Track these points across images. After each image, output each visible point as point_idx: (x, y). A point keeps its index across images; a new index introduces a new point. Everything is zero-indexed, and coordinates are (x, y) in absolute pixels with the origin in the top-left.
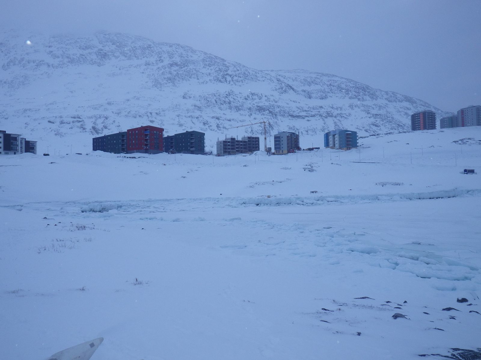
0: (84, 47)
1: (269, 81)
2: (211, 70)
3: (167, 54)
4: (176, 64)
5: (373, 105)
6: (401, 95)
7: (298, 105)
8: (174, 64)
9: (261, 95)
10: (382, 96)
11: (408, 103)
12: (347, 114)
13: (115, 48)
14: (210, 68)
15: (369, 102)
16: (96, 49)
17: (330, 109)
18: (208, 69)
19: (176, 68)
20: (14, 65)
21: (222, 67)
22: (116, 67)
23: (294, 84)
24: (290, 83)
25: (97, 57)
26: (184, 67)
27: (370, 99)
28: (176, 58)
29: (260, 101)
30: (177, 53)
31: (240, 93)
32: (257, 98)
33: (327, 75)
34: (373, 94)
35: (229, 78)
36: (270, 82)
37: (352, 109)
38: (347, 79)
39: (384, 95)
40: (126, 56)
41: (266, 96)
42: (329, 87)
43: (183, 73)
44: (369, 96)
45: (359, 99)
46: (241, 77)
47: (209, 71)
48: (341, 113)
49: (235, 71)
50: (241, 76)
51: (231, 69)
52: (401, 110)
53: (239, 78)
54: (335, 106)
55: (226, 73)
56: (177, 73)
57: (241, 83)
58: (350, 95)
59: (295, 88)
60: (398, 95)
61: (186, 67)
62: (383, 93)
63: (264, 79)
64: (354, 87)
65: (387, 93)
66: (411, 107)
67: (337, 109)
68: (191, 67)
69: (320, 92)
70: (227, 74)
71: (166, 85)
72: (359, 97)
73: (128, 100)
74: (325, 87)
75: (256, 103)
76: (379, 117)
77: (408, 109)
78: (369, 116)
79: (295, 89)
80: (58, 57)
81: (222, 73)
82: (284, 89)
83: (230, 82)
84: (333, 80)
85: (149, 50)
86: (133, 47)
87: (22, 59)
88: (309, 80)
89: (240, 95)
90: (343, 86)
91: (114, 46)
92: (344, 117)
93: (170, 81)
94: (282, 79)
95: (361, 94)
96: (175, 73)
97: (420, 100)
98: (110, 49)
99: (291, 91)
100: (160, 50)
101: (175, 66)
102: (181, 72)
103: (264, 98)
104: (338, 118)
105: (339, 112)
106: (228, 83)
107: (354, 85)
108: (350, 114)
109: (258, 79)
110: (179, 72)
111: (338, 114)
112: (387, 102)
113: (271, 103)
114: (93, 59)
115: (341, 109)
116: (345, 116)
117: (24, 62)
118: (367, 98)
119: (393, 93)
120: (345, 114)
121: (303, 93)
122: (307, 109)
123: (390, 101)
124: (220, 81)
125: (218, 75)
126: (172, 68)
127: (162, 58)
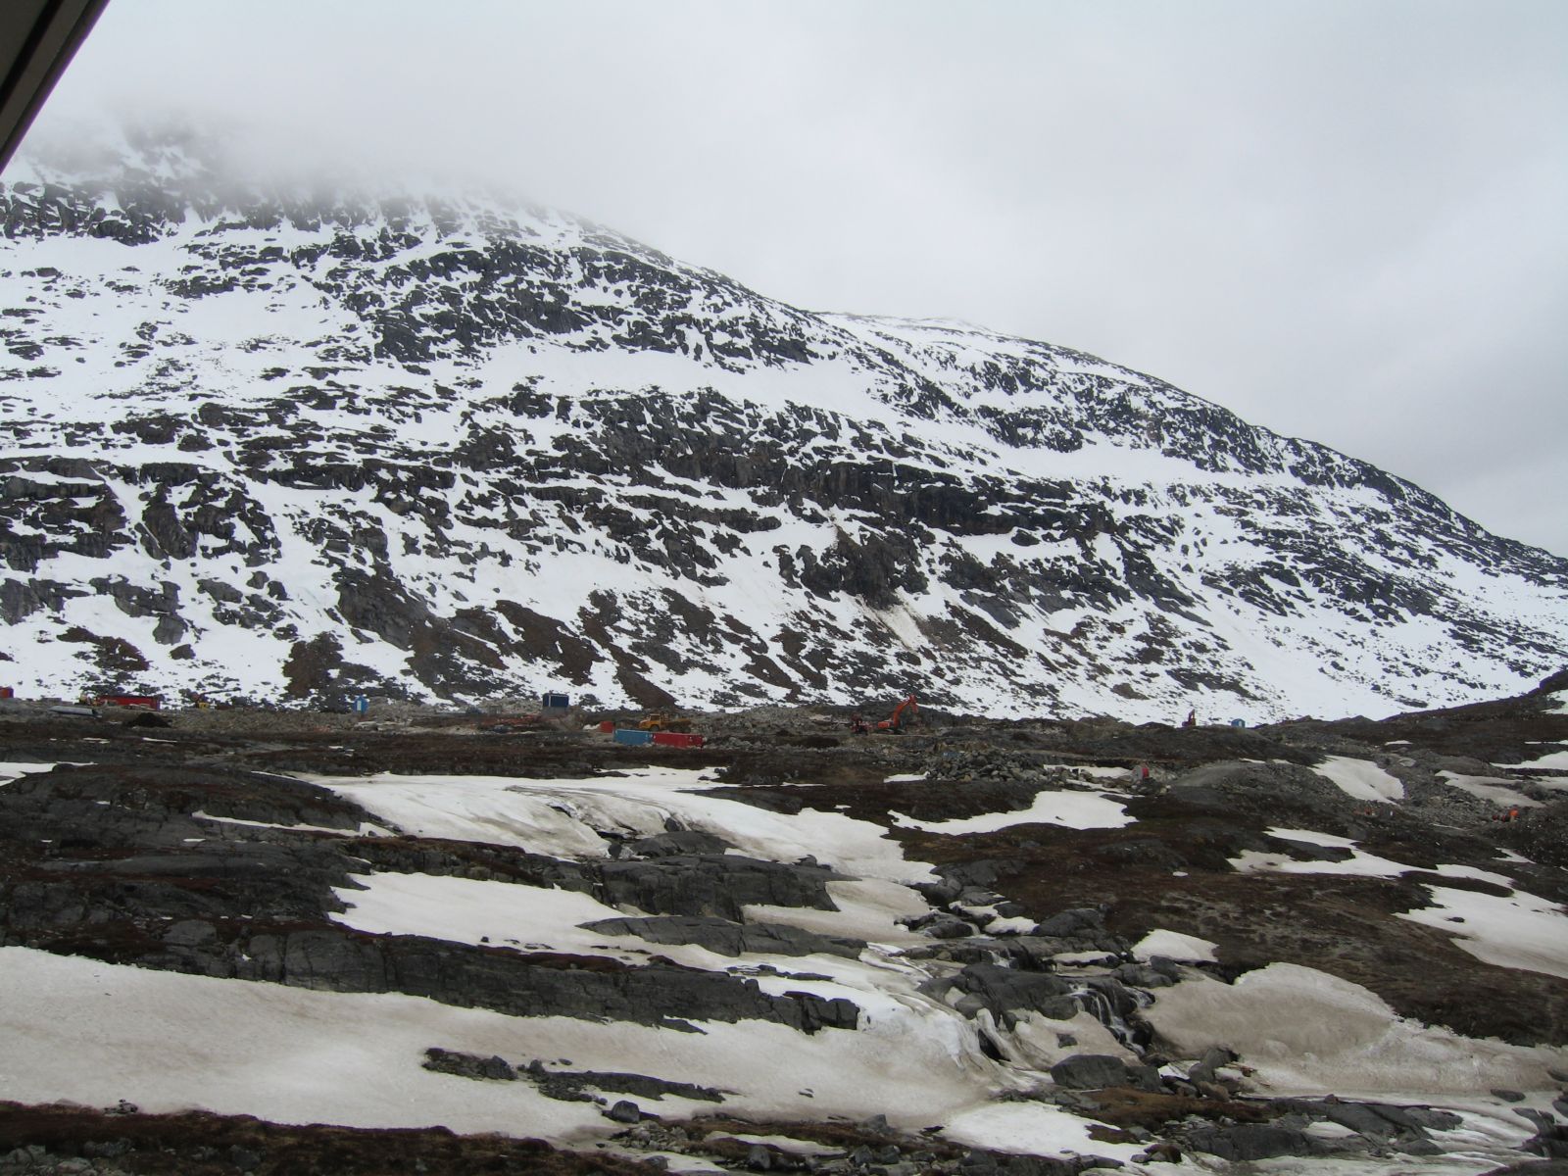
1: (855, 362)
2: (619, 293)
5: (1257, 491)
6: (1343, 457)
7: (979, 471)
8: (461, 257)
9: (831, 420)
10: (1279, 457)
11: (1375, 493)
12: (1166, 523)
14: (613, 287)
15: (1237, 479)
17: (1098, 498)
18: (605, 289)
19: (475, 277)
21: (664, 288)
23: (948, 381)
24: (934, 374)
26: (506, 275)
27: (1241, 468)
28: (467, 234)
29: (830, 443)
30: (472, 214)
31: (748, 405)
32: (817, 429)
33: (1067, 353)
34: (1246, 446)
35: (693, 337)
36: (859, 365)
37: (1182, 500)
38: (1148, 379)
39: (1285, 454)
41: (852, 425)
42: (1085, 405)
43: (501, 301)
44: (1233, 450)
45: (1200, 464)
46: (741, 336)
47: (608, 300)
48: (1143, 517)
49: (717, 310)
50: (742, 329)
51: (698, 296)
52: (1358, 519)
53: (736, 340)
54: (1115, 487)
55: (679, 313)
56: (477, 298)
57: (741, 362)
58: (1166, 445)
59: (955, 398)
60: (1337, 460)
61: (511, 278)
62: (1282, 444)
63: (831, 348)
64: (1177, 411)
65: (1294, 445)
66: (1386, 507)
67: (1125, 497)
68: (536, 276)
69: (1053, 422)
70: (689, 320)
71: (433, 349)
72: (1201, 455)
74: (1070, 400)
75: (817, 450)
76: (1288, 542)
77: (1381, 517)
78: (1252, 536)
79: (953, 400)
81: (663, 314)
82: (914, 399)
83: (698, 350)
84: (1098, 377)
88: (1003, 366)
89: (750, 411)
90: (1137, 402)
92: (1153, 533)
93: (447, 332)
94: (899, 354)
95: (1207, 441)
96: (469, 297)
97: (1413, 487)
99: (942, 412)
102: (493, 296)
103: (846, 435)
104: (1132, 535)
105: (1132, 510)
106: (692, 353)
107: (1178, 405)
108: (1175, 526)
109: (809, 346)
110: (485, 297)
111: (1129, 519)
112: (1299, 483)
113: (874, 453)
115: (1141, 498)
116: (1159, 531)
118: (1232, 462)
119: (1317, 447)
120: (1158, 521)
121: (988, 422)
122: (1015, 492)
123: (1310, 480)
124: (659, 347)
125: (651, 320)
126: (454, 275)
127: (409, 230)
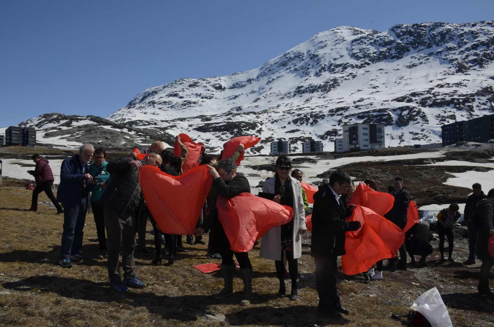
0: (383, 44)
3: (470, 35)
4: (483, 44)
13: (413, 40)
16: (394, 44)
20: (325, 71)
22: (416, 58)
25: (396, 51)
40: (424, 46)
73: (432, 89)
80: (361, 58)
85: (449, 35)
86: (431, 34)
87: (331, 65)
91: (412, 38)
98: (408, 41)
100: (462, 32)
101: (481, 46)
114: (392, 54)
117: (332, 67)
